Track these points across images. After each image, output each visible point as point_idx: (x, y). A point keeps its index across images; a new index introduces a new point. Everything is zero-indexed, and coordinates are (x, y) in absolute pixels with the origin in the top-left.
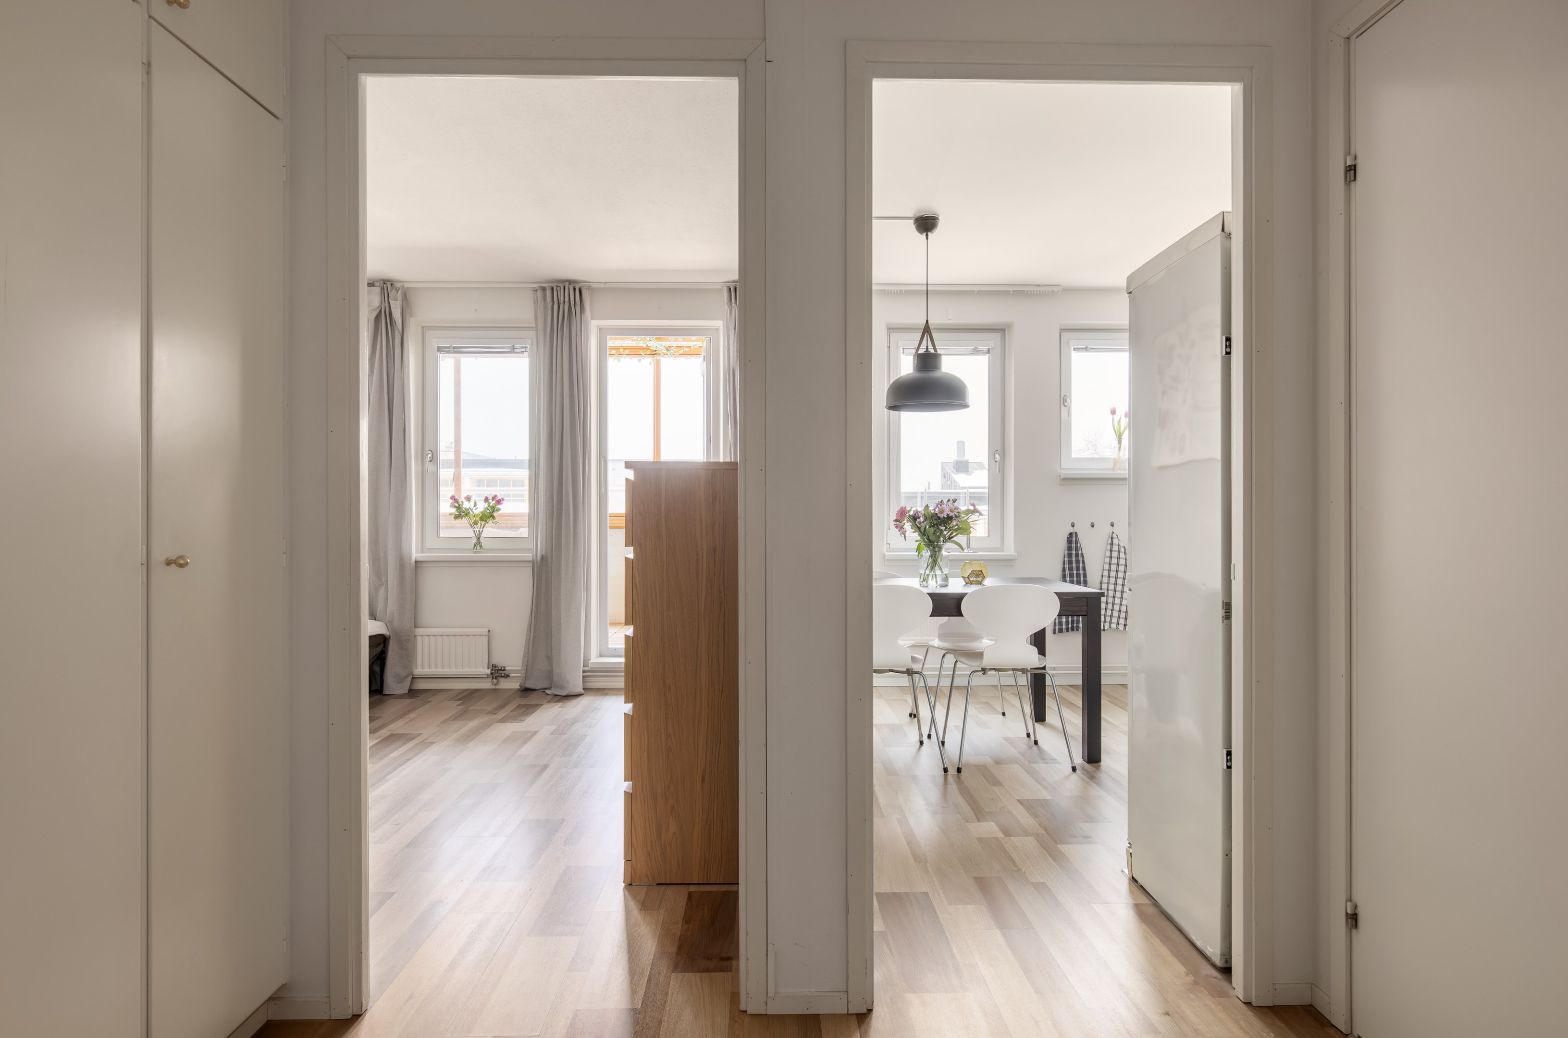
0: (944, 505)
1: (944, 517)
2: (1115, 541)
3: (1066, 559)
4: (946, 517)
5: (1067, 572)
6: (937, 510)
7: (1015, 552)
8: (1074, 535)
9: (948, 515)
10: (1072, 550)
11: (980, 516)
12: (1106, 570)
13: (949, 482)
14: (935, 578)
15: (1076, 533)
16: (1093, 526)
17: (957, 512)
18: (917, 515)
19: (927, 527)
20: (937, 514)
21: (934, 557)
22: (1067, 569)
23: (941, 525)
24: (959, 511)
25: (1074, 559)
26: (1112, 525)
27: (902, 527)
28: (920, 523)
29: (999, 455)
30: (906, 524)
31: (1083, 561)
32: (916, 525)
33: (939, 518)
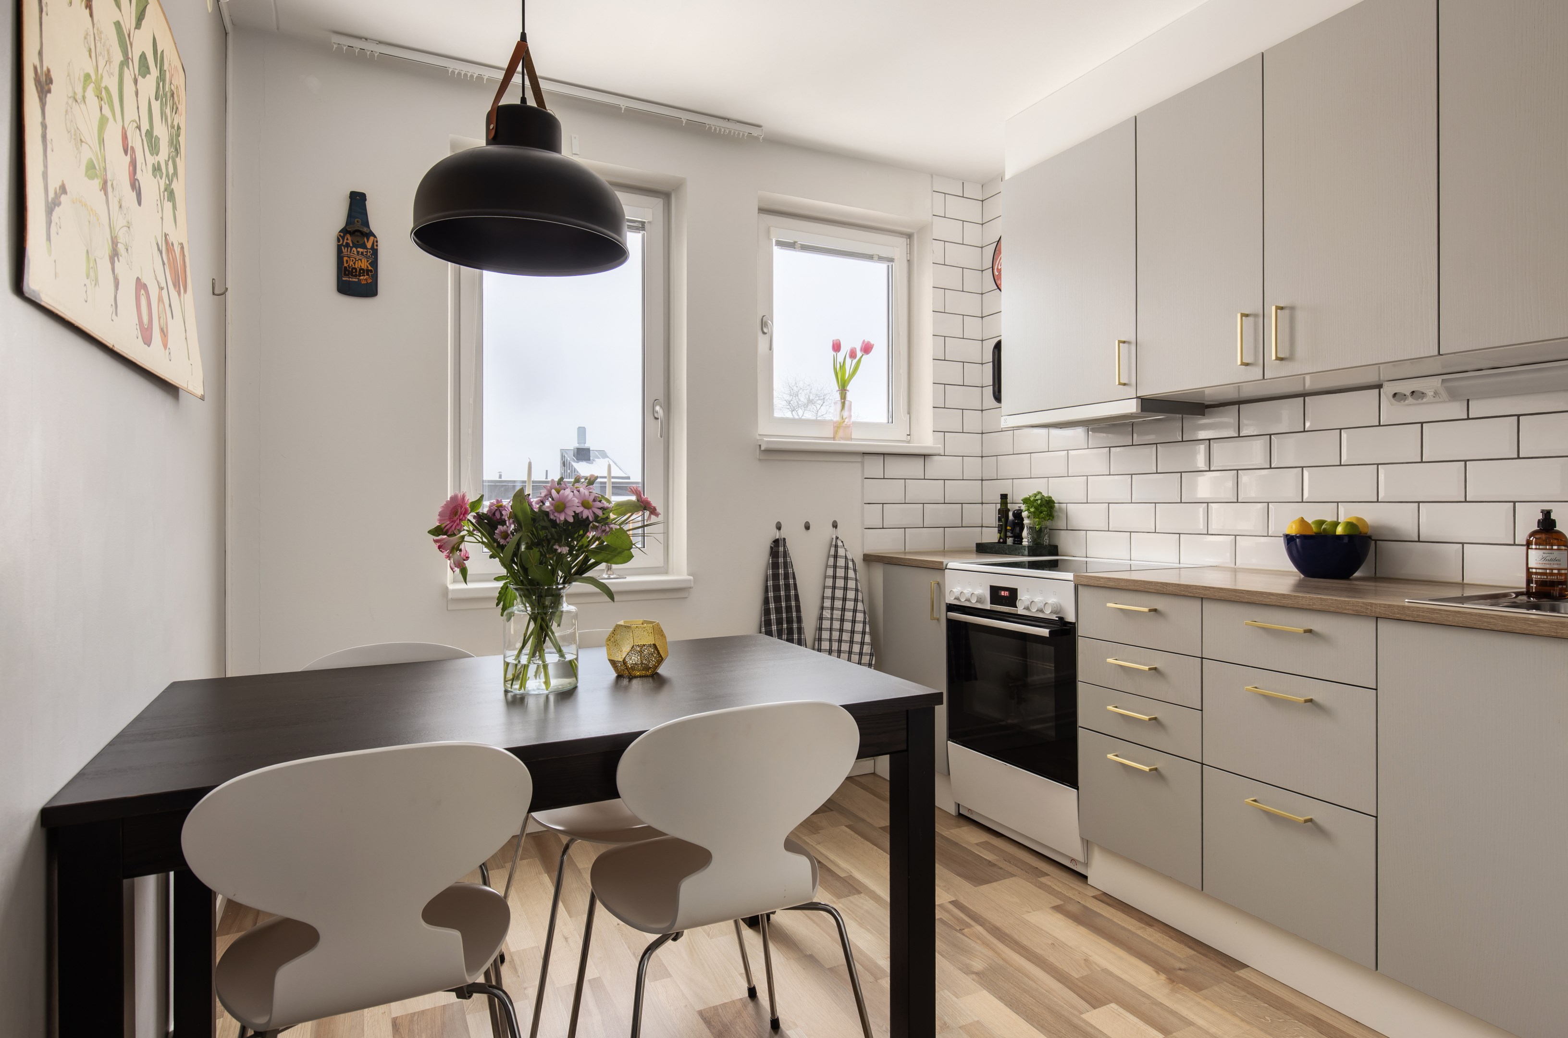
0: (568, 492)
1: (566, 521)
2: (841, 552)
3: (770, 583)
4: (571, 520)
5: (772, 605)
6: (547, 504)
7: (689, 575)
8: (781, 543)
9: (576, 515)
10: (779, 569)
11: (653, 516)
12: (827, 598)
13: (569, 471)
14: (542, 674)
15: (784, 539)
16: (807, 527)
17: (600, 509)
18: (498, 515)
19: (523, 548)
20: (547, 514)
21: (543, 619)
22: (771, 600)
23: (559, 541)
24: (606, 504)
25: (782, 582)
26: (835, 525)
27: (456, 548)
28: (505, 535)
29: (661, 406)
30: (466, 538)
31: (795, 585)
32: (495, 540)
33: (554, 523)
